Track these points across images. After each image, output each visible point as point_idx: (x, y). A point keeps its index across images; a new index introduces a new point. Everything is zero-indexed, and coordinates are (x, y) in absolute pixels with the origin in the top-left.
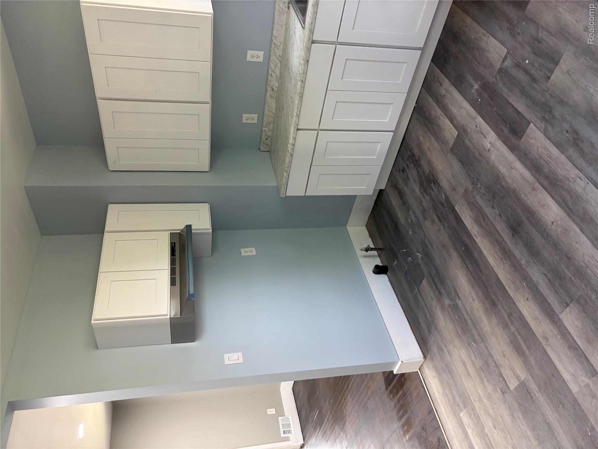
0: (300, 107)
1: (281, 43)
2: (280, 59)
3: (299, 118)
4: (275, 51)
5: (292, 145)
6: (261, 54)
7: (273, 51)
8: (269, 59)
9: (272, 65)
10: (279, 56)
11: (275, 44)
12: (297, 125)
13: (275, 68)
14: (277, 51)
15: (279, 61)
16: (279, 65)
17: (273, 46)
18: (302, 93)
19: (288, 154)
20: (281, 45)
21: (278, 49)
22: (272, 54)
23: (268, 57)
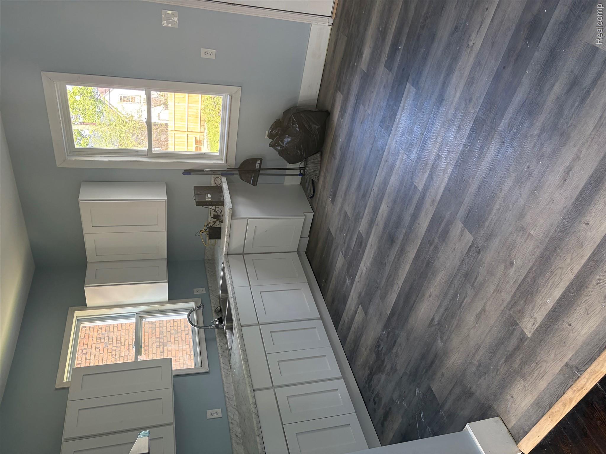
0: (248, 369)
1: (233, 396)
2: (236, 408)
3: (251, 378)
4: (229, 403)
5: (254, 404)
6: (219, 411)
7: (228, 403)
8: (227, 411)
9: (229, 414)
10: (235, 405)
11: (228, 397)
12: (251, 384)
13: (233, 416)
14: (231, 402)
15: (235, 410)
16: (237, 413)
17: (227, 399)
18: (246, 358)
19: (254, 415)
20: (233, 397)
21: (232, 400)
22: (228, 406)
23: (225, 411)
